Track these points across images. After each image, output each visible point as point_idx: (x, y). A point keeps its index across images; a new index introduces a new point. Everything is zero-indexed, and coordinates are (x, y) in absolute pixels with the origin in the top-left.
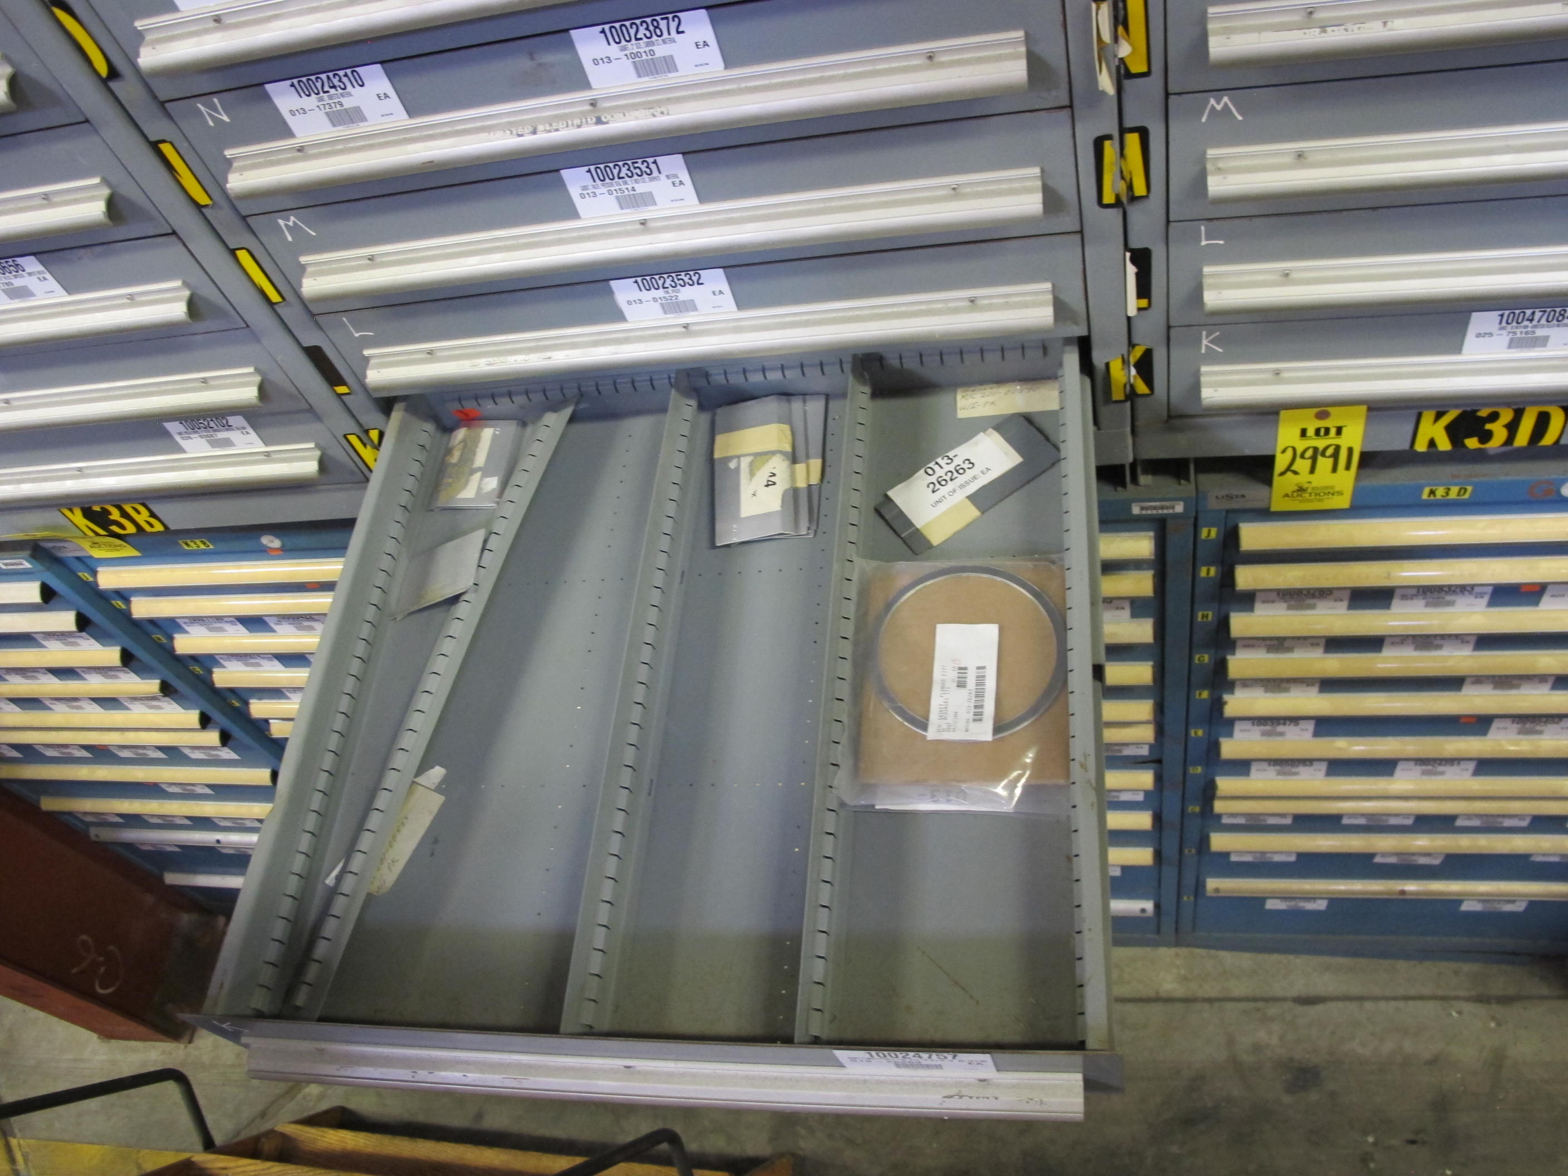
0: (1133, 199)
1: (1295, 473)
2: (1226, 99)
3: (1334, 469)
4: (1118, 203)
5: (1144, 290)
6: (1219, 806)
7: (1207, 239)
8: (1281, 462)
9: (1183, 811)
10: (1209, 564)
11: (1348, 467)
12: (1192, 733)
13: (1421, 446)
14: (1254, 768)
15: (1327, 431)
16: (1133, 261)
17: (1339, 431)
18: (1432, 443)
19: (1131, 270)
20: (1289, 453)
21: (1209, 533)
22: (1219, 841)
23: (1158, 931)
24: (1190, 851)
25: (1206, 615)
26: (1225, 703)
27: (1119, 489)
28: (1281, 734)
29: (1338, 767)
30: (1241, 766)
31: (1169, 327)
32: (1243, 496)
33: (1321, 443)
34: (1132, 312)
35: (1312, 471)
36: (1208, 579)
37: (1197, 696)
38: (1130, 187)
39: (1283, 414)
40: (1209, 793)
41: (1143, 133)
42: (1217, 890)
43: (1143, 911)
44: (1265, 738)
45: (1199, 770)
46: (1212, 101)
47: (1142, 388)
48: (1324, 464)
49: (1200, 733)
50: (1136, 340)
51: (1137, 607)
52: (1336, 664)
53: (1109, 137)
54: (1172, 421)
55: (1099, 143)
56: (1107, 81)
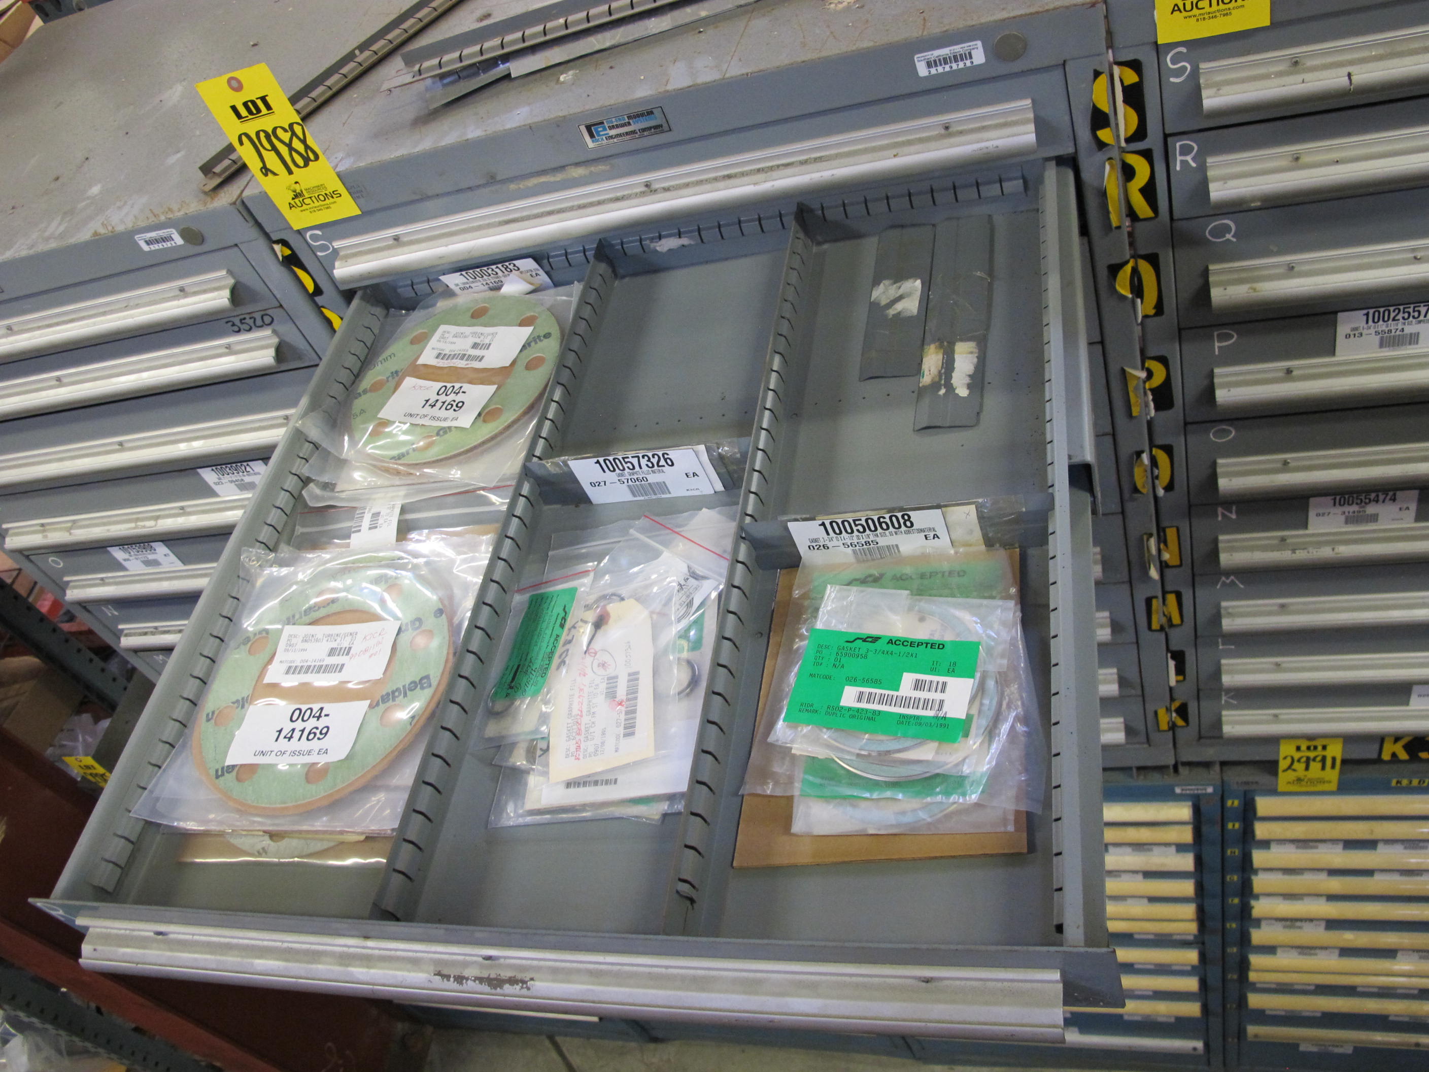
0: (1171, 625)
1: (1294, 770)
2: (1232, 578)
3: (1323, 768)
4: (1162, 629)
5: (1180, 670)
6: (1253, 976)
7: (1223, 644)
8: (1283, 764)
9: (1224, 980)
10: (1234, 821)
11: (1333, 766)
12: (1228, 925)
13: (1386, 756)
14: (1279, 951)
15: (1315, 748)
16: (1173, 658)
17: (1324, 748)
18: (1394, 755)
19: (1172, 664)
20: (1289, 761)
21: (1233, 803)
22: (1255, 1000)
23: (1209, 1063)
24: (1232, 1006)
25: (1233, 852)
26: (1253, 907)
27: (1166, 777)
28: (1300, 928)
29: (1346, 952)
30: (1270, 950)
31: (1199, 691)
32: (1257, 783)
33: (1312, 754)
34: (1173, 683)
35: (1307, 768)
36: (1233, 830)
37: (1230, 900)
38: (1170, 620)
39: (1282, 741)
40: (1244, 966)
41: (1179, 596)
42: (1256, 1036)
43: (1195, 1049)
44: (1287, 930)
45: (1235, 950)
46: (1223, 579)
47: (1180, 722)
48: (1315, 766)
49: (1234, 925)
50: (1175, 698)
51: (1181, 848)
52: (1336, 885)
53: (1156, 597)
54: (1202, 741)
55: (1149, 602)
56: (1154, 573)
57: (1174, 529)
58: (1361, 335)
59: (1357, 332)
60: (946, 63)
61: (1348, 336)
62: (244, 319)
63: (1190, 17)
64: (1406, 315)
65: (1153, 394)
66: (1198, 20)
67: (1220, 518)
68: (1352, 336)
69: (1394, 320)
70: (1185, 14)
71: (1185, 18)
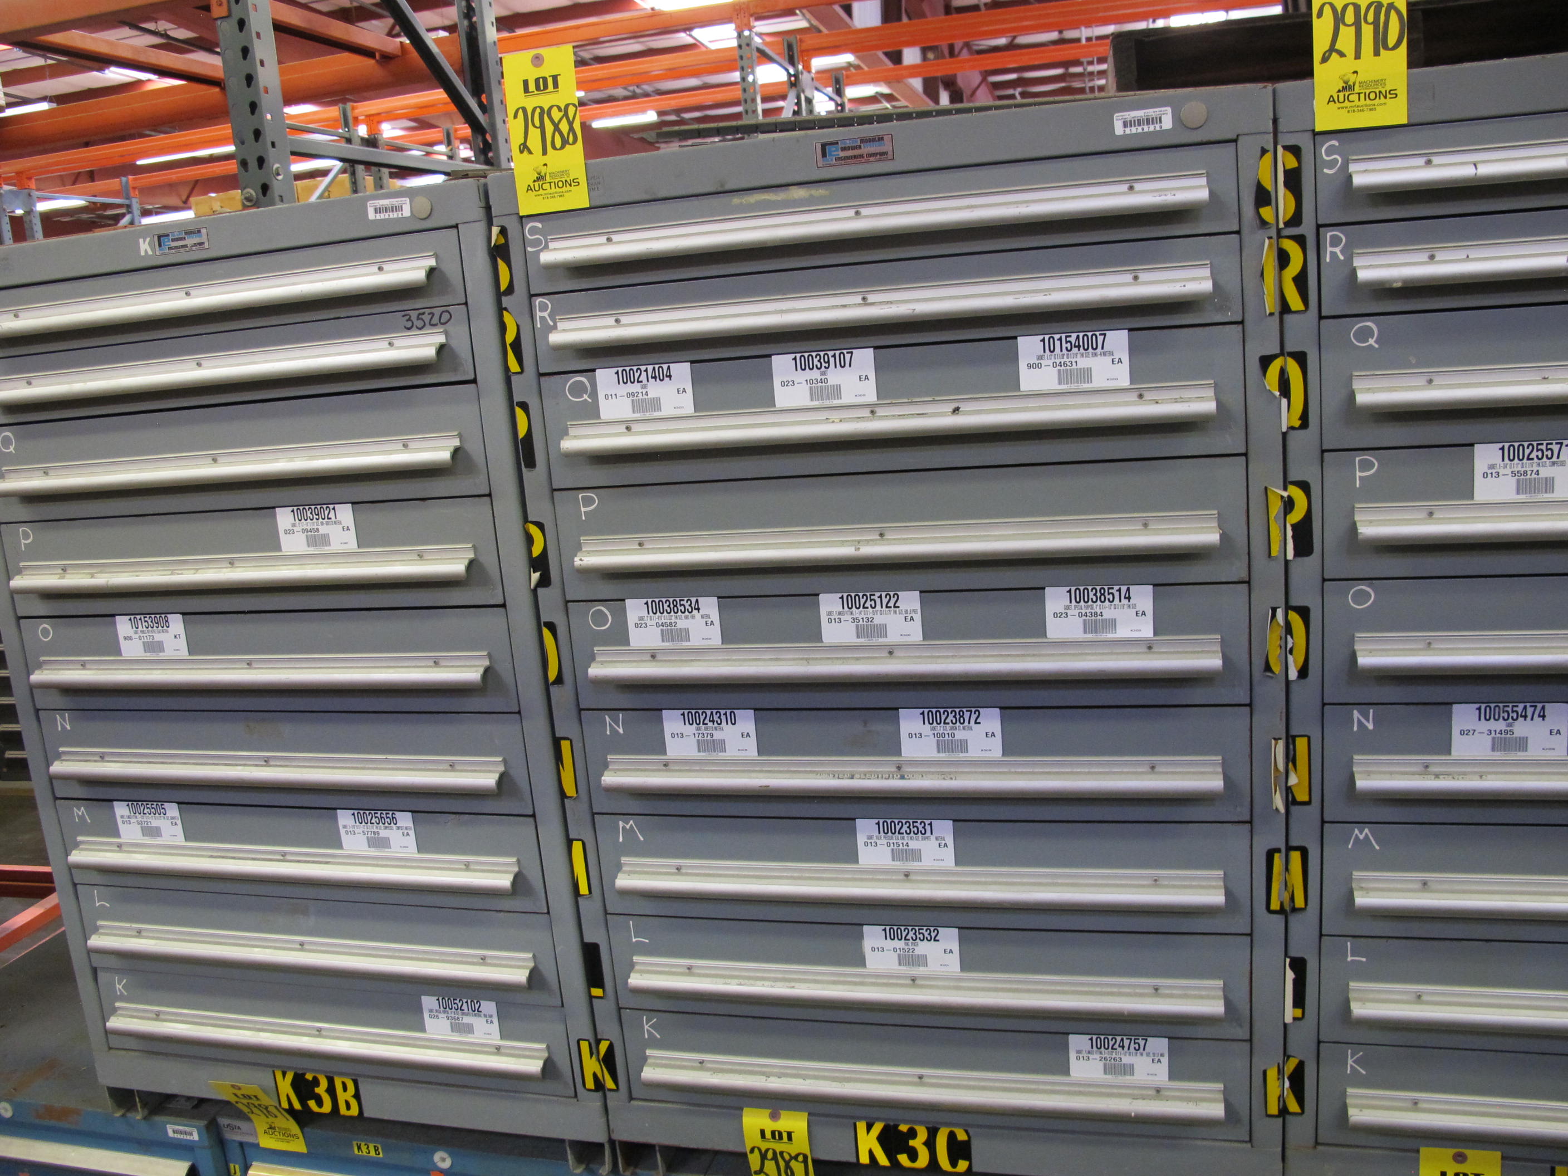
0: (1294, 910)
2: (1366, 830)
4: (1282, 911)
5: (1299, 1001)
7: (1352, 955)
15: (1466, 1175)
16: (1292, 968)
19: (1290, 975)
31: (1319, 1042)
34: (1288, 1019)
38: (1292, 899)
39: (1423, 1152)
41: (1304, 852)
46: (1356, 831)
47: (1293, 1106)
50: (1289, 1052)
53: (1278, 850)
54: (1320, 1148)
55: (1270, 855)
56: (1279, 802)
57: (1305, 739)
58: (1498, 473)
59: (1494, 471)
60: (1139, 125)
61: (1485, 475)
62: (423, 314)
63: (1342, 108)
64: (1540, 454)
65: (1293, 530)
66: (1348, 112)
67: (1355, 729)
68: (1489, 475)
69: (1528, 459)
70: (1338, 105)
71: (1339, 108)
